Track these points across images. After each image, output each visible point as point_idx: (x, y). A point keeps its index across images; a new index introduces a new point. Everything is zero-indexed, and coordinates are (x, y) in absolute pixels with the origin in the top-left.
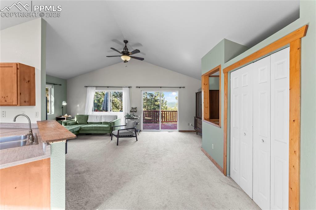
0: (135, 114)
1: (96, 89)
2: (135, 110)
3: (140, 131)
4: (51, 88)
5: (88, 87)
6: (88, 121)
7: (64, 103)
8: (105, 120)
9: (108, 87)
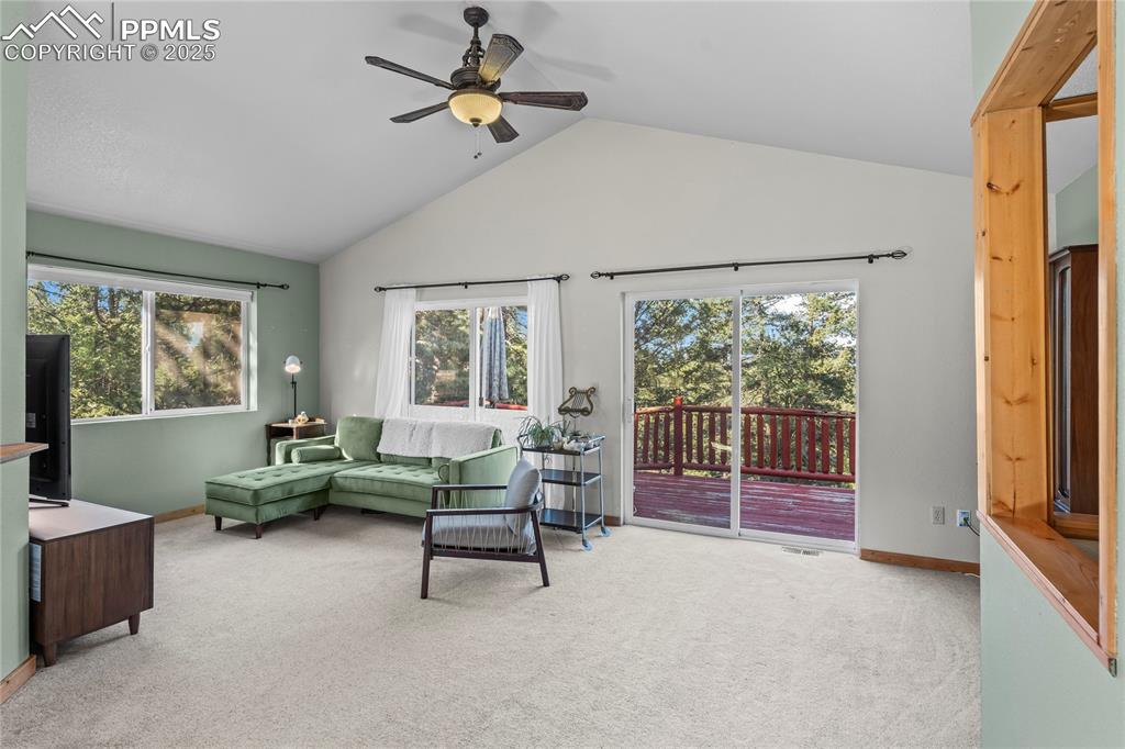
0: (581, 424)
2: (585, 404)
3: (613, 521)
4: (249, 300)
5: (387, 293)
6: (380, 449)
7: (293, 366)
8: (444, 449)
9: (467, 285)
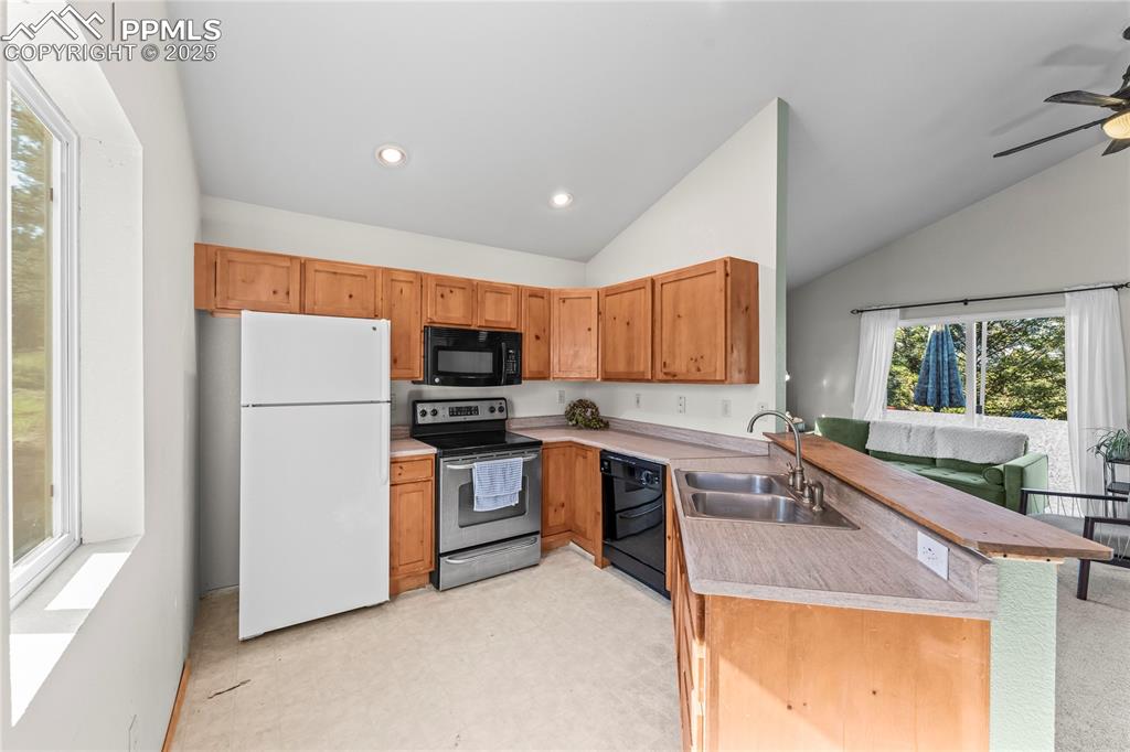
1: (903, 317)
5: (864, 314)
6: (869, 446)
9: (966, 302)
